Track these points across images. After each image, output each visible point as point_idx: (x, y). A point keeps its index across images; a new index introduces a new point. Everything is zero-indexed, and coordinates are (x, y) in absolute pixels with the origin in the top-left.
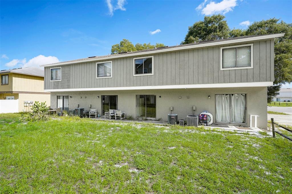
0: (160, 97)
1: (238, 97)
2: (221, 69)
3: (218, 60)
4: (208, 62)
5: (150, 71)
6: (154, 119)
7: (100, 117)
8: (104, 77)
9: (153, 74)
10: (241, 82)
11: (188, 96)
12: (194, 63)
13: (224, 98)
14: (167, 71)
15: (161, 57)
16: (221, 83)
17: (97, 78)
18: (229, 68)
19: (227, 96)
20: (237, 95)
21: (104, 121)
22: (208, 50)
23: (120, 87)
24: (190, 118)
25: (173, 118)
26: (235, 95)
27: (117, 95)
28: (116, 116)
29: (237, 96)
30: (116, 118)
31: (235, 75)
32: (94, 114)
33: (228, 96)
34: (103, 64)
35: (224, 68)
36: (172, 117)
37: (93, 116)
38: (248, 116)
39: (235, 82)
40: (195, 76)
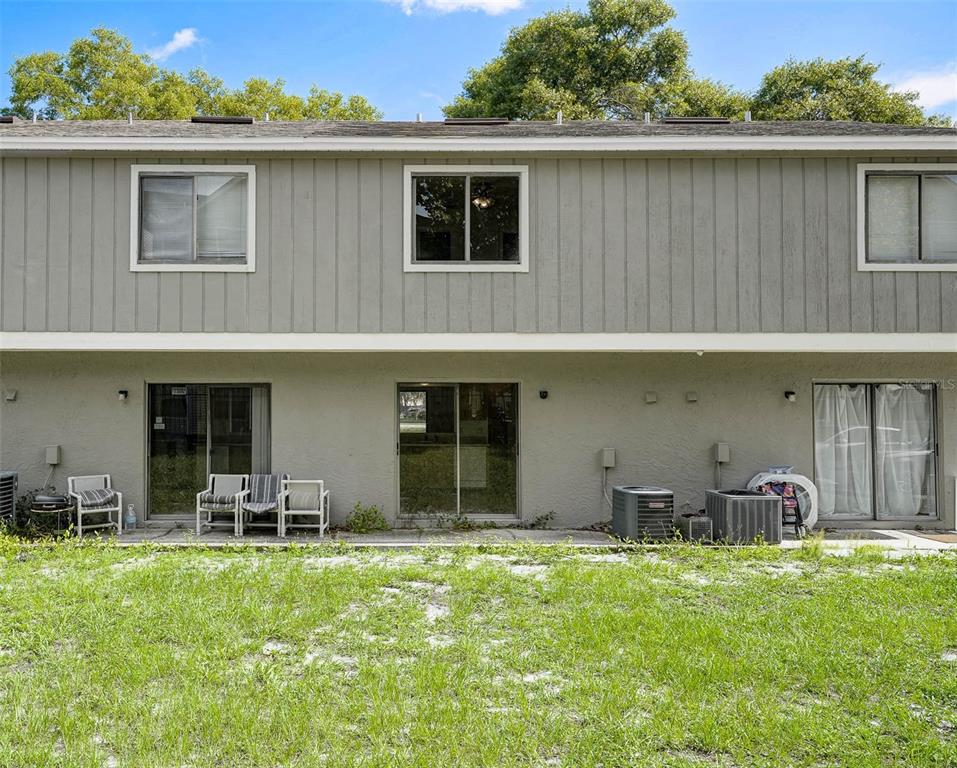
0: (544, 395)
1: (896, 398)
2: (863, 266)
3: (849, 220)
4: (804, 229)
5: (507, 248)
6: (509, 519)
7: (138, 526)
8: (194, 262)
9: (524, 266)
10: (941, 331)
11: (693, 393)
12: (740, 227)
13: (843, 402)
14: (603, 256)
15: (570, 177)
16: (861, 330)
17: (134, 266)
18: (894, 262)
19: (854, 393)
20: (895, 387)
21: (220, 549)
22: (803, 170)
23: (314, 331)
24: (743, 504)
25: (656, 511)
26: (889, 386)
27: (268, 386)
28: (283, 513)
29: (895, 392)
30: (282, 527)
31: (918, 296)
32: (109, 509)
33: (863, 392)
34: (190, 177)
35: (873, 261)
36: (651, 505)
37: (97, 524)
38: (946, 480)
39: (918, 331)
40: (747, 292)
